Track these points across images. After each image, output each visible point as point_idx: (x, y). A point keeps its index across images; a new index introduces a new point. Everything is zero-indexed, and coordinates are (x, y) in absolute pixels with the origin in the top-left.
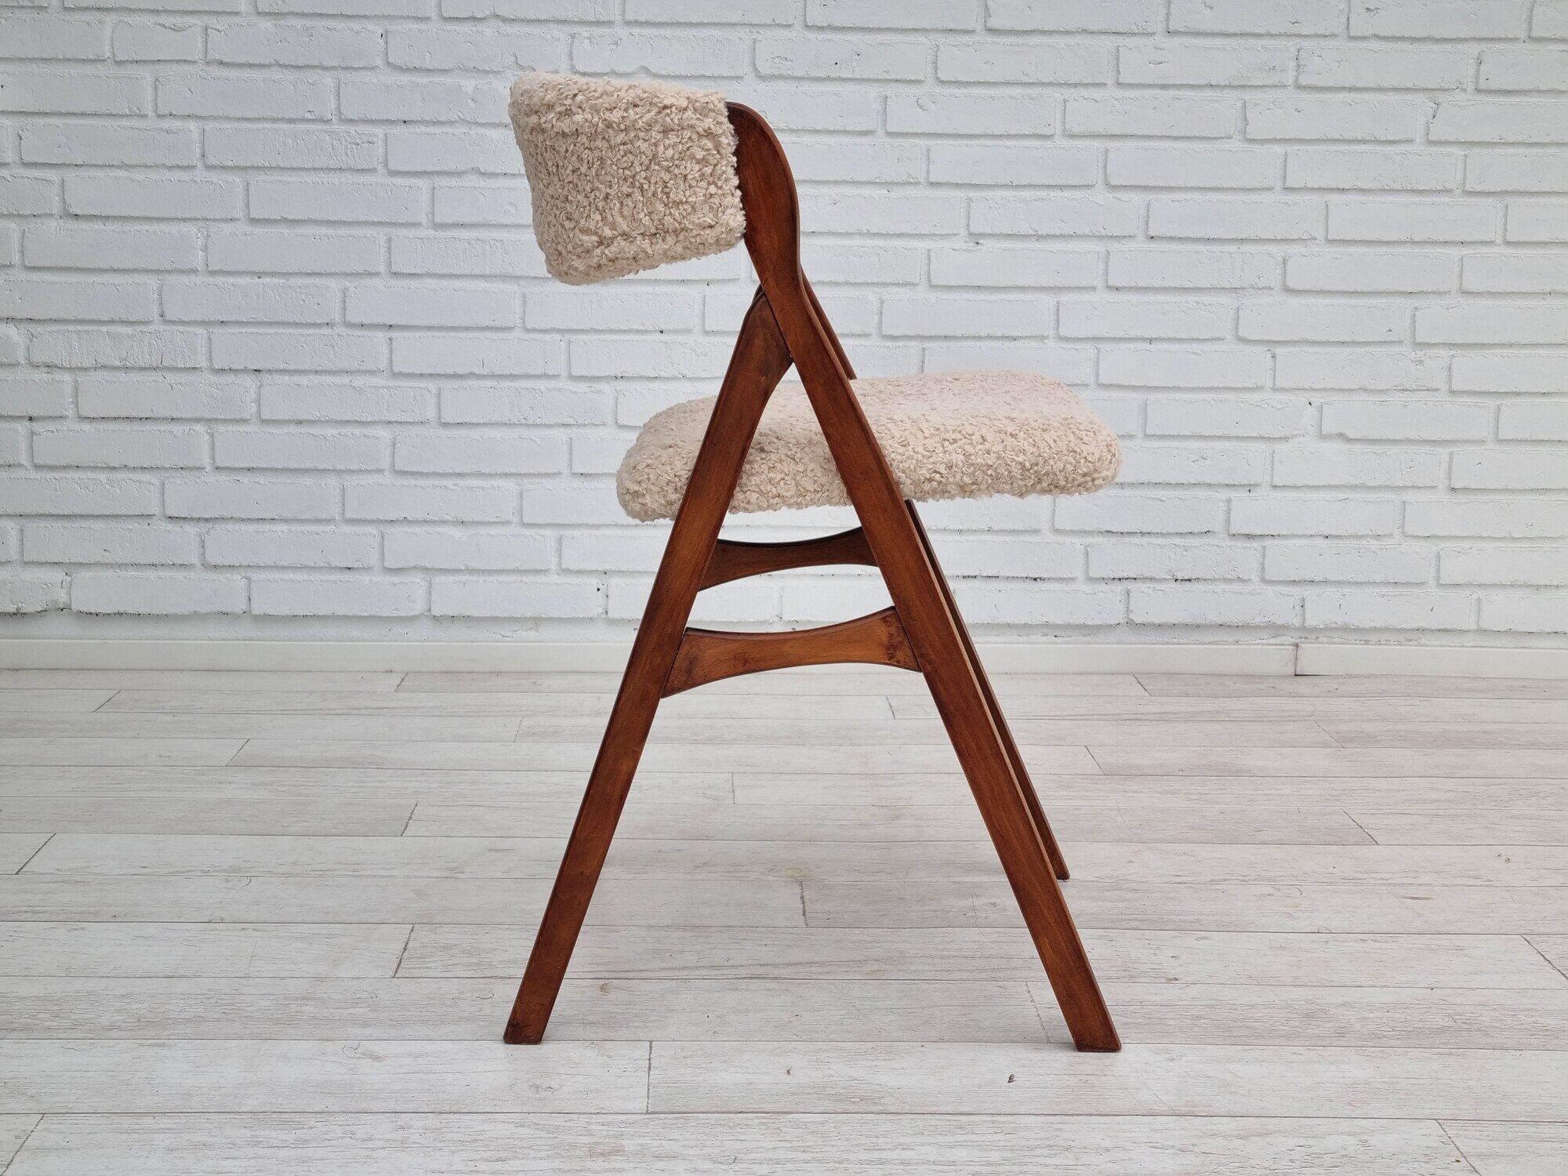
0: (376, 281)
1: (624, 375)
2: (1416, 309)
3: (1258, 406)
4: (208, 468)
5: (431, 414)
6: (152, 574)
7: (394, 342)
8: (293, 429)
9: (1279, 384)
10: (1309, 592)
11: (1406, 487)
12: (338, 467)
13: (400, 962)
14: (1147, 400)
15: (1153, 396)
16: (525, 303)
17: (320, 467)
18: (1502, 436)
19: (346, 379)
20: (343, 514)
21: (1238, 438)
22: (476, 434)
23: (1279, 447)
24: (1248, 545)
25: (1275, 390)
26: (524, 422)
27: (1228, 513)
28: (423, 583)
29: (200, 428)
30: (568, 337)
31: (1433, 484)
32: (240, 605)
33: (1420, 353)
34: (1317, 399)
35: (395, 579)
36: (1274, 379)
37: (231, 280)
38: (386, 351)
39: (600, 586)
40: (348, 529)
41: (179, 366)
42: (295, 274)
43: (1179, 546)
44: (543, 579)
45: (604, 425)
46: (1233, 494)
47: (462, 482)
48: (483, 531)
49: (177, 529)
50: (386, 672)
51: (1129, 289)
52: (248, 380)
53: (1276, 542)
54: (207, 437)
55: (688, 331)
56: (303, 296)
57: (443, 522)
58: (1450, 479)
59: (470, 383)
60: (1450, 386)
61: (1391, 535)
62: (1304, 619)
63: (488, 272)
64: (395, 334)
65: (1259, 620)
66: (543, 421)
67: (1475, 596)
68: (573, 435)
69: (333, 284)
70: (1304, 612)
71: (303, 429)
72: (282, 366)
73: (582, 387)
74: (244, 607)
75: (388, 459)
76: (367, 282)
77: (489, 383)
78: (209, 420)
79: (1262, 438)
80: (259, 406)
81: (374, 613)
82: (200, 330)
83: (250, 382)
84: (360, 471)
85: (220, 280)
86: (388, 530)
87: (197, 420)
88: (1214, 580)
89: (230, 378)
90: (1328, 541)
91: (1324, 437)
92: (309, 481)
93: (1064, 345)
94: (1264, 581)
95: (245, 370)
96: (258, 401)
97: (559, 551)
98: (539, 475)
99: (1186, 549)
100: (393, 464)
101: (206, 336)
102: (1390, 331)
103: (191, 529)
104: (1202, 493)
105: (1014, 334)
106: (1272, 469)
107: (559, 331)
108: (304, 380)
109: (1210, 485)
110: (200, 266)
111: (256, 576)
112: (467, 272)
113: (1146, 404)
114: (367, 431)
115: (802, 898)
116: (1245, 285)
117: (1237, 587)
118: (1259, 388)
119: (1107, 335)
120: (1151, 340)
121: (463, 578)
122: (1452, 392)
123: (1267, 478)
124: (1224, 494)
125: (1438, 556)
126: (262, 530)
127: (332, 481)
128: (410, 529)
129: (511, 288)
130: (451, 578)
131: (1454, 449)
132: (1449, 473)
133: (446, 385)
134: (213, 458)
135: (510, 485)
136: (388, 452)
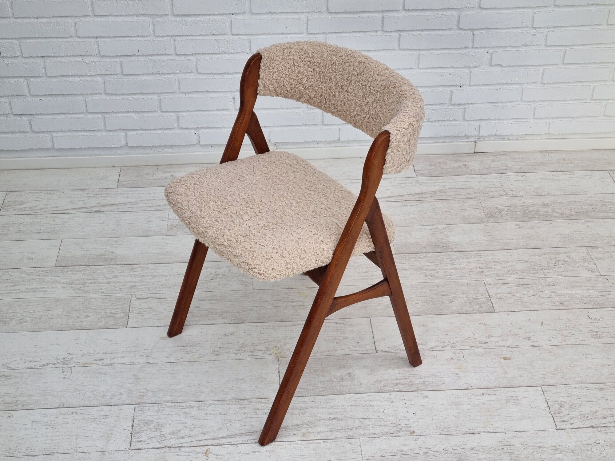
0: (88, 19)
1: (199, 53)
2: (535, 13)
3: (466, 55)
4: (28, 95)
5: (119, 71)
6: (12, 136)
7: (99, 43)
8: (61, 79)
9: (474, 46)
10: (482, 123)
11: (524, 83)
12: (82, 93)
13: (132, 437)
14: (420, 54)
15: (423, 52)
16: (154, 25)
17: (75, 93)
18: (565, 63)
19: (81, 59)
20: (87, 110)
21: (456, 67)
22: (139, 78)
23: (474, 70)
24: (459, 108)
25: (473, 48)
26: (158, 73)
27: (451, 96)
28: (123, 134)
29: (22, 80)
30: (174, 38)
31: (535, 82)
32: (50, 145)
33: (535, 31)
34: (490, 51)
35: (111, 133)
36: (473, 44)
37: (25, 20)
38: (96, 47)
39: (196, 132)
40: (90, 116)
41: (9, 56)
42: (52, 17)
43: (431, 109)
44: (173, 131)
45: (192, 72)
46: (454, 89)
47: (135, 97)
48: (146, 115)
49: (19, 118)
50: (112, 167)
51: (414, 10)
52: (39, 61)
53: (470, 106)
54: (25, 83)
55: (225, 34)
56: (58, 26)
57: (129, 112)
58: (542, 80)
59: (134, 58)
60: (546, 43)
61: (517, 101)
62: (479, 133)
63: (137, 13)
64: (99, 40)
65: (462, 134)
66: (167, 72)
67: (548, 121)
68: (180, 77)
69: (70, 20)
70: (480, 131)
71: (65, 79)
72: (53, 55)
73: (182, 58)
74: (51, 145)
75: (103, 89)
76: (84, 19)
77: (142, 58)
78: (25, 77)
79: (466, 67)
80: (45, 70)
81: (104, 146)
82: (15, 41)
83: (40, 61)
84: (91, 94)
85: (20, 21)
86: (106, 115)
87: (20, 77)
88: (444, 121)
89: (31, 60)
90: (491, 104)
91: (491, 65)
92: (71, 98)
93: (385, 34)
94: (464, 120)
95: (37, 57)
96: (45, 68)
97: (178, 120)
98: (167, 93)
99: (433, 110)
100: (105, 91)
101: (18, 43)
102: (523, 23)
103: (25, 118)
104: (441, 89)
105: (364, 31)
106: (470, 79)
107: (170, 36)
108: (63, 60)
109: (444, 86)
110: (11, 15)
111: (54, 135)
112: (127, 14)
113: (419, 56)
114: (92, 78)
115: (279, 372)
116: (463, 7)
117: (453, 123)
118: (466, 48)
119: (404, 29)
120: (422, 30)
121: (140, 132)
122: (546, 46)
123: (468, 82)
124: (449, 89)
125: (535, 108)
126: (54, 118)
127: (80, 98)
128: (115, 115)
129: (147, 19)
130: (135, 133)
131: (545, 67)
132: (543, 76)
133: (124, 59)
134: (29, 90)
135: (155, 97)
136: (103, 85)
